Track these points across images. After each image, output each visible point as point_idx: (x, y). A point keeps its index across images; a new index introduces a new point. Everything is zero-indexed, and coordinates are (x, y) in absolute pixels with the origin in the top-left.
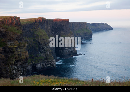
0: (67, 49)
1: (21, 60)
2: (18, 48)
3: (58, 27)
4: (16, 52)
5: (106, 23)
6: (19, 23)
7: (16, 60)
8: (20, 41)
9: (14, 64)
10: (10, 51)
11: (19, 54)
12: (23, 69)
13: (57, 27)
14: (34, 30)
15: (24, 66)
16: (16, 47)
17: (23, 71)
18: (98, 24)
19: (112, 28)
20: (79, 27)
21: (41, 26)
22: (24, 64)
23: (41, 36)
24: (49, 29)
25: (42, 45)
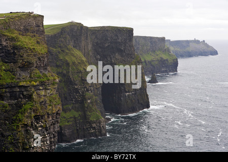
1: (46, 117)
2: (41, 88)
3: (109, 46)
4: (35, 96)
5: (204, 41)
6: (42, 28)
7: (36, 116)
8: (44, 70)
9: (32, 125)
10: (23, 94)
11: (42, 102)
12: (51, 138)
13: (106, 45)
14: (59, 49)
15: (52, 130)
16: (35, 84)
17: (51, 142)
18: (188, 42)
20: (149, 48)
21: (75, 41)
22: (52, 127)
23: (74, 63)
24: (90, 48)
25: (76, 85)
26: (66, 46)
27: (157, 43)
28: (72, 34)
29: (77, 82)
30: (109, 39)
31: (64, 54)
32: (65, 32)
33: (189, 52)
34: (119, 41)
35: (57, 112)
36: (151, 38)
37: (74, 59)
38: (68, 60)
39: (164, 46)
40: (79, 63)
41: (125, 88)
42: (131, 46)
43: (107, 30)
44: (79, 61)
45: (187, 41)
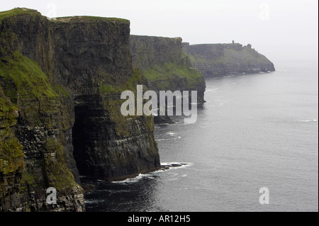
0: (122, 144)
3: (85, 52)
5: (249, 46)
13: (82, 51)
18: (220, 47)
19: (272, 65)
20: (152, 56)
21: (25, 43)
22: (7, 199)
23: (24, 84)
24: (51, 57)
25: (29, 124)
26: (9, 52)
27: (167, 49)
28: (22, 31)
29: (30, 120)
30: (86, 39)
31: (7, 67)
32: (8, 26)
33: (222, 66)
34: (105, 43)
35: (17, 171)
36: (156, 39)
37: (24, 76)
38: (14, 77)
39: (180, 54)
40: (34, 84)
41: (114, 130)
42: (126, 53)
43: (83, 24)
44: (35, 81)
45: (220, 45)
